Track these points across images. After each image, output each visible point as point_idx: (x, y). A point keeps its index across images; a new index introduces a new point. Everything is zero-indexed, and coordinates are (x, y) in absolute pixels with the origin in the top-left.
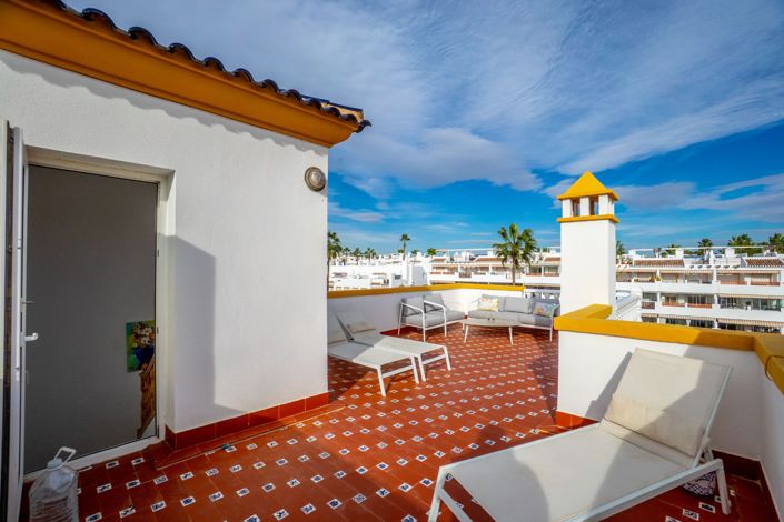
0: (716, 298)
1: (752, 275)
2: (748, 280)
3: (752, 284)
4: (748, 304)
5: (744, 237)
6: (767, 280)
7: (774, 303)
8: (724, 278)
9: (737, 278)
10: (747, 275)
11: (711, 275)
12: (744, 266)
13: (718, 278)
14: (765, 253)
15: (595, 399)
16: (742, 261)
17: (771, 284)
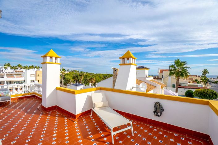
0: (6, 82)
1: (16, 75)
2: (15, 76)
3: (16, 77)
4: (15, 83)
5: (8, 64)
6: (19, 76)
7: (21, 82)
8: (8, 76)
9: (12, 76)
10: (15, 75)
11: (4, 75)
12: (14, 72)
13: (6, 76)
14: (19, 69)
15: (83, 107)
16: (13, 71)
17: (20, 77)
